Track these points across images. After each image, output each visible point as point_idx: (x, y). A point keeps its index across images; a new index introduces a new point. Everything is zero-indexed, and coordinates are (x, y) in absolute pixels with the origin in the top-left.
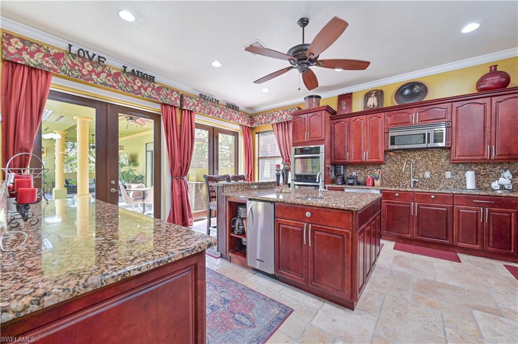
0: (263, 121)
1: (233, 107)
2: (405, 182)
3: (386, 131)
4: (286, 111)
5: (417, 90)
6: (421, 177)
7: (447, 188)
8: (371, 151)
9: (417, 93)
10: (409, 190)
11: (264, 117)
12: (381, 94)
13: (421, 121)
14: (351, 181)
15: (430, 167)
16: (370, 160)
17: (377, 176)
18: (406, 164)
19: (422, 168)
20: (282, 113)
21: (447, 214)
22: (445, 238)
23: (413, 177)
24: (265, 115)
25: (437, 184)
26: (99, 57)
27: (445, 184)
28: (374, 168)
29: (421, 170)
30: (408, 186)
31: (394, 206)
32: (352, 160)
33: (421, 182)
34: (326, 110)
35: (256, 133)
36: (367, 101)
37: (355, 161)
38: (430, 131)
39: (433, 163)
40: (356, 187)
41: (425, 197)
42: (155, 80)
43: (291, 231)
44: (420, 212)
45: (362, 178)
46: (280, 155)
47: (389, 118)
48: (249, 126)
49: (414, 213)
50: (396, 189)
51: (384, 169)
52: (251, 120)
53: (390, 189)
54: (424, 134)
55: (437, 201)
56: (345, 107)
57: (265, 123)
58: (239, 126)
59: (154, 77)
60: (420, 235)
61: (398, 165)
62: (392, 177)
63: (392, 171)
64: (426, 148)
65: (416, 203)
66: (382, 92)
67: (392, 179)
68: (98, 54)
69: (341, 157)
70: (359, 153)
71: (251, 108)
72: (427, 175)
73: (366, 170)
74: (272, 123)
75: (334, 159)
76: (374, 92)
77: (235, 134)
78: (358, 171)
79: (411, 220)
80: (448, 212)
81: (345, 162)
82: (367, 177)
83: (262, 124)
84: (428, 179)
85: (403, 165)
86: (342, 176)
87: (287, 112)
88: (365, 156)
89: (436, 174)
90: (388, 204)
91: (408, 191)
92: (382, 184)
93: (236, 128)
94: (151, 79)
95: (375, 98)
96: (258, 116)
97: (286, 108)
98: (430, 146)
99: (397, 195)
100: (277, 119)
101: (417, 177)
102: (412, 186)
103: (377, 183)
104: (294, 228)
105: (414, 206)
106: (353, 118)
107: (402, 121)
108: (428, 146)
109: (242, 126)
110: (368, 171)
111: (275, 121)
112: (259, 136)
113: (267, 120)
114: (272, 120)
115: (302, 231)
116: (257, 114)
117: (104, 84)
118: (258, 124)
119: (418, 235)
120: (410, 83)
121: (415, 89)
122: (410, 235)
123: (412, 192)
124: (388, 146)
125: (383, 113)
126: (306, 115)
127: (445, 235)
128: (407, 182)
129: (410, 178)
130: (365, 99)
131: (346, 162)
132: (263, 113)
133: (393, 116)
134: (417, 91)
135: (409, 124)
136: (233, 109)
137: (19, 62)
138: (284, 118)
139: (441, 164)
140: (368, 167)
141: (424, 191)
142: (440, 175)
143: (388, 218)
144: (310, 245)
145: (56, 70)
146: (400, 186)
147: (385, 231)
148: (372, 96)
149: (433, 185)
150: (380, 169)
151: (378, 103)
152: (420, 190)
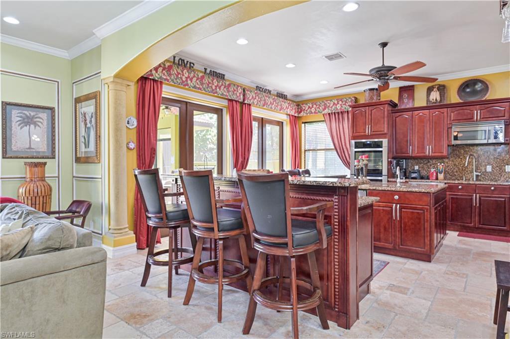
0: (313, 110)
1: (282, 96)
2: (468, 176)
3: (449, 126)
4: (341, 100)
5: (479, 87)
6: (484, 171)
7: (507, 181)
8: (435, 145)
9: (479, 90)
10: (470, 182)
11: (315, 106)
12: (444, 89)
13: (483, 118)
14: (414, 175)
15: (492, 160)
16: (433, 154)
17: (441, 170)
18: (469, 158)
19: (484, 162)
20: (336, 102)
21: (505, 203)
22: (504, 225)
23: (476, 171)
24: (315, 104)
25: (498, 177)
26: (190, 63)
27: (505, 177)
28: (437, 162)
29: (484, 164)
30: (471, 179)
31: (457, 198)
32: (415, 154)
33: (483, 176)
34: (389, 104)
35: (303, 123)
36: (430, 94)
37: (418, 155)
38: (490, 128)
39: (494, 158)
40: (419, 181)
41: (486, 188)
42: (226, 77)
43: (382, 211)
44: (482, 203)
45: (424, 172)
46: (333, 147)
47: (452, 114)
48: (296, 115)
49: (476, 204)
50: (459, 182)
51: (447, 162)
52: (298, 109)
53: (453, 182)
54: (485, 131)
55: (496, 192)
56: (406, 100)
57: (315, 113)
58: (286, 116)
59: (224, 75)
60: (481, 223)
61: (461, 159)
62: (455, 171)
63: (455, 165)
64: (487, 144)
65: (478, 195)
66: (444, 86)
67: (455, 173)
68: (190, 60)
69: (404, 150)
70: (422, 147)
71: (297, 96)
72: (489, 169)
73: (429, 164)
74: (323, 113)
75: (396, 153)
76: (437, 87)
77: (280, 124)
78: (421, 165)
79: (473, 210)
80: (506, 202)
81: (407, 156)
82: (431, 171)
83: (312, 113)
84: (490, 172)
85: (466, 159)
86: (404, 170)
87: (342, 102)
88: (429, 151)
89: (497, 168)
90: (452, 196)
91: (470, 184)
92: (445, 178)
93: (282, 117)
94: (221, 77)
95: (438, 93)
96: (306, 104)
97: (340, 98)
98: (491, 142)
99: (460, 187)
100: (330, 108)
101: (479, 171)
102: (475, 180)
103: (441, 176)
104: (385, 208)
105: (476, 198)
106: (416, 112)
107: (465, 117)
108: (489, 142)
109: (289, 115)
110: (431, 165)
111: (326, 111)
112: (305, 125)
113: (318, 110)
114: (324, 109)
115: (392, 210)
116: (306, 102)
117: (195, 87)
118: (307, 114)
119: (480, 224)
120: (472, 80)
121: (477, 86)
122: (472, 224)
123: (474, 184)
124: (451, 141)
125: (446, 109)
126: (367, 107)
127: (503, 222)
128: (469, 176)
129: (473, 172)
130: (427, 92)
131: (410, 156)
132: (314, 101)
133: (456, 112)
134: (479, 89)
135: (471, 120)
136: (282, 98)
137: (150, 77)
138: (339, 108)
139: (501, 158)
140: (431, 161)
141: (485, 183)
142: (500, 169)
143: (451, 209)
144: (398, 219)
145: (168, 80)
146: (463, 179)
147: (449, 222)
148: (435, 90)
149: (494, 179)
150: (443, 162)
151: (441, 97)
152: (481, 183)
